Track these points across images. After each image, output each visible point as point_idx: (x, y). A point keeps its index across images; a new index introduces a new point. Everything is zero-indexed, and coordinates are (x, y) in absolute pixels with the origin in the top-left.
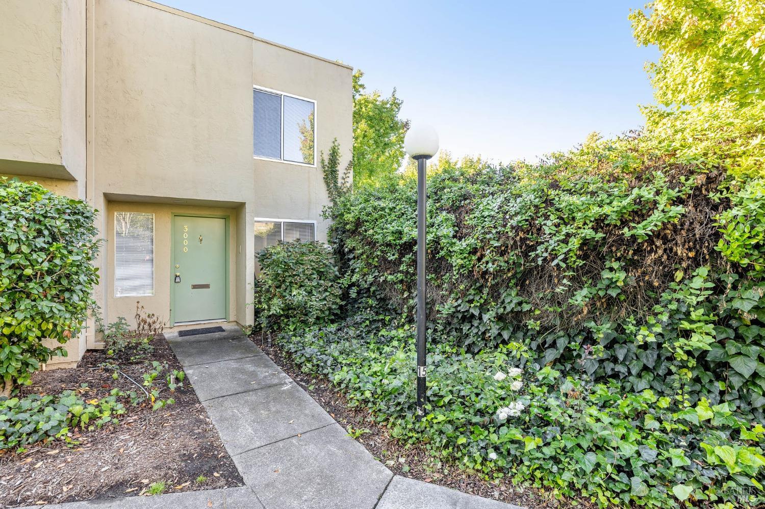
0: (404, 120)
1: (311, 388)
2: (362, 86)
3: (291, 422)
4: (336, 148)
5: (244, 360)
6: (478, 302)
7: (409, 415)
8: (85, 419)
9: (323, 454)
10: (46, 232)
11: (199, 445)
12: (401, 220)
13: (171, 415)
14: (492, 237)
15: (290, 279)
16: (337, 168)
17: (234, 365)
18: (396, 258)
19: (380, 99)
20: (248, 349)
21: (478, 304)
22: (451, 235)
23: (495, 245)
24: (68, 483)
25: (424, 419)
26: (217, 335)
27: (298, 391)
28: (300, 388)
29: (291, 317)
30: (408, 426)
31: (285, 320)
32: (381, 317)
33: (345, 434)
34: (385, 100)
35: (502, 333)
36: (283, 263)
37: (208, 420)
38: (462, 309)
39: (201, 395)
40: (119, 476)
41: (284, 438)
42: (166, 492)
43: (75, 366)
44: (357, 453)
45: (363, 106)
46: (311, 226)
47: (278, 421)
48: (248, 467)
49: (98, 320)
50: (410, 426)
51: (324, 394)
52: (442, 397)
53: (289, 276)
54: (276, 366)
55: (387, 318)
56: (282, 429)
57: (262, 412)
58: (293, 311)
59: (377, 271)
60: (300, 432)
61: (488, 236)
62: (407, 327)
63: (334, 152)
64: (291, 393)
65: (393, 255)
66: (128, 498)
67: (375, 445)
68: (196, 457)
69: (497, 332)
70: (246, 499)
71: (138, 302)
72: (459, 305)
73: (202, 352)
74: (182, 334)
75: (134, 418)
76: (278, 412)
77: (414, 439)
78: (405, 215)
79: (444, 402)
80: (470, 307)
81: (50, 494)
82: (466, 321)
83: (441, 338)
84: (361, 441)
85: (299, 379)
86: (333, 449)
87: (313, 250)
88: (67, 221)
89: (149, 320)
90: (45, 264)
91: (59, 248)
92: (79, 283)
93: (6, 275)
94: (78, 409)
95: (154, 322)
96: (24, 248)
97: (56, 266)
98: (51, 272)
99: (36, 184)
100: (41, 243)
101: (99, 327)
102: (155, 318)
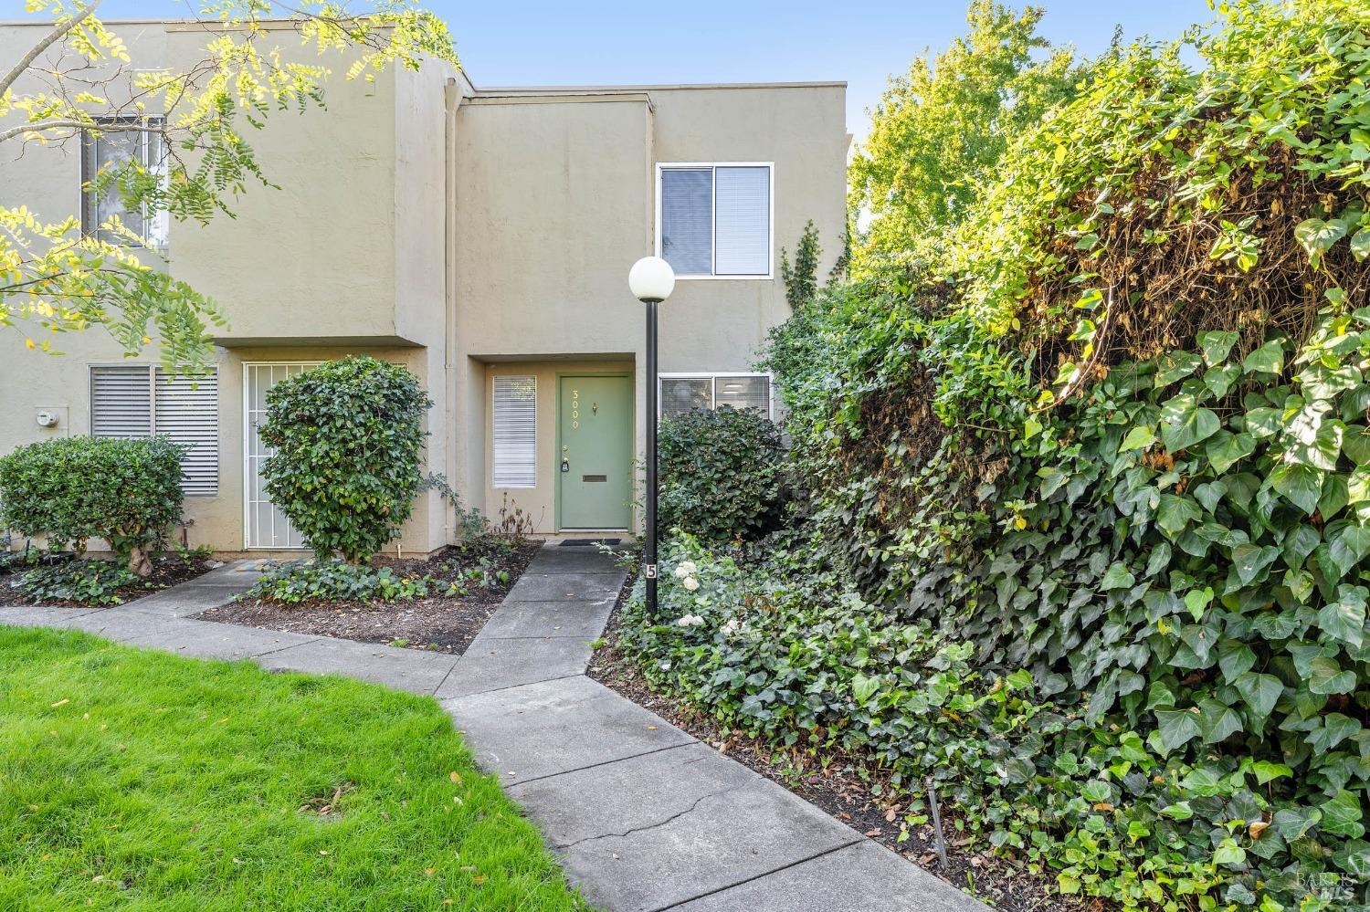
2: (1038, 42)
3: (557, 628)
4: (812, 238)
8: (390, 591)
9: (547, 652)
10: (366, 408)
11: (457, 627)
13: (462, 605)
16: (812, 275)
17: (576, 578)
20: (614, 565)
27: (604, 608)
28: (612, 606)
37: (489, 615)
40: (383, 631)
41: (533, 637)
42: (405, 648)
43: (426, 558)
44: (577, 657)
46: (765, 381)
47: (548, 625)
48: (476, 647)
49: (459, 512)
56: (541, 631)
60: (554, 636)
63: (806, 248)
64: (593, 609)
66: (378, 646)
68: (446, 633)
71: (507, 494)
73: (560, 564)
74: (566, 543)
75: (430, 600)
76: (557, 620)
81: (338, 632)
88: (385, 396)
89: (516, 518)
90: (365, 438)
91: (376, 423)
92: (397, 459)
93: (336, 448)
94: (385, 582)
95: (522, 521)
96: (349, 424)
97: (375, 441)
98: (371, 446)
99: (370, 359)
100: (360, 418)
101: (461, 521)
102: (524, 516)
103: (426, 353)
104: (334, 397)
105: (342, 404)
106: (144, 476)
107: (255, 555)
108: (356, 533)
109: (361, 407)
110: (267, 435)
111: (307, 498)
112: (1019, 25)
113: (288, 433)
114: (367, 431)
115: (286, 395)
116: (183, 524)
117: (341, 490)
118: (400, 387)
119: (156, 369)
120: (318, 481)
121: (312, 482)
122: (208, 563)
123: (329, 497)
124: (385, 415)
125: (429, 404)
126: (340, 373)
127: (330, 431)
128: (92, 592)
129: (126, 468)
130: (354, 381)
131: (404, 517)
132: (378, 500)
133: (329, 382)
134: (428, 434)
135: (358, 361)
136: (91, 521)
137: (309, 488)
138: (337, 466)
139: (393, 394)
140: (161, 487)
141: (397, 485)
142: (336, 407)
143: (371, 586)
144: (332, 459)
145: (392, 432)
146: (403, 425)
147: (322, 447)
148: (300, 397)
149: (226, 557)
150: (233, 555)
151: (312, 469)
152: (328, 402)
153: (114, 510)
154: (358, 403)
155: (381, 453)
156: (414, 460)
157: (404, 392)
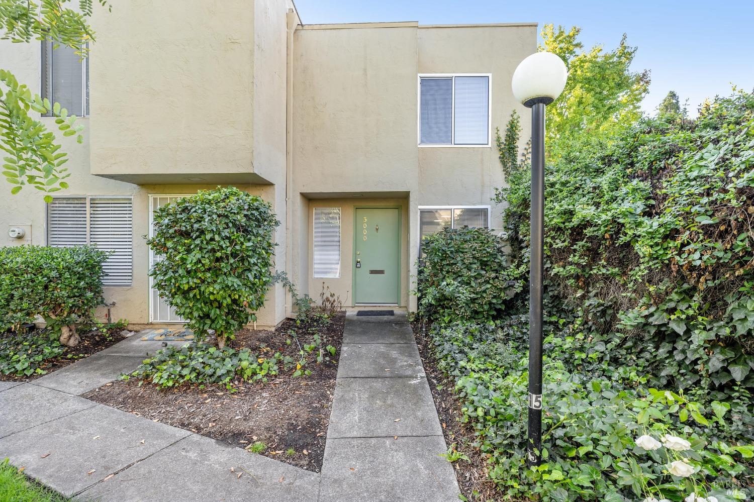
0: (641, 72)
1: (439, 388)
2: (578, 45)
3: (397, 420)
4: (516, 121)
5: (394, 346)
6: (683, 313)
7: (518, 455)
8: (248, 373)
9: (406, 468)
10: (230, 225)
11: (308, 419)
12: (575, 196)
13: (307, 385)
14: (703, 210)
15: (447, 268)
16: (516, 145)
17: (382, 349)
18: (566, 246)
19: (601, 54)
20: (403, 335)
21: (684, 317)
22: (639, 211)
23: (702, 223)
24: (214, 421)
25: (534, 469)
26: (385, 318)
27: (423, 388)
28: (427, 386)
29: (447, 308)
30: (513, 470)
31: (441, 311)
32: (554, 319)
33: (444, 452)
34: (610, 53)
35: (731, 368)
36: (441, 251)
37: (331, 396)
38: (655, 320)
39: (340, 372)
40: (244, 427)
41: (380, 435)
42: (263, 454)
43: (273, 329)
44: (444, 480)
45: (578, 69)
46: (484, 212)
47: (386, 415)
48: (333, 454)
49: (294, 295)
50: (514, 471)
51: (448, 398)
52: (578, 445)
53: (447, 265)
54: (419, 357)
55: (561, 321)
56: (385, 425)
57: (378, 402)
58: (448, 302)
59: (549, 262)
60: (399, 434)
61: (694, 209)
62: (580, 336)
63: (512, 128)
64: (415, 389)
65: (564, 241)
66: (238, 448)
67: (470, 479)
68: (300, 429)
69: (719, 365)
70: (310, 487)
71: (324, 283)
72: (652, 315)
73: (364, 333)
74: (360, 313)
75: (280, 380)
76: (392, 406)
77: (516, 491)
78: (581, 190)
79: (578, 452)
80: (670, 319)
81: (201, 425)
82: (667, 340)
83: (626, 359)
84: (458, 467)
85: (433, 376)
86: (421, 466)
87: (478, 237)
88: (246, 216)
89: (331, 299)
90: (229, 249)
91: (238, 236)
92: (255, 264)
93: (206, 256)
94: (245, 364)
95: (334, 301)
96: (217, 238)
97: (237, 250)
98: (234, 255)
99: (235, 189)
100: (226, 233)
101: (295, 301)
102: (335, 297)
103: (274, 189)
104: (205, 216)
105: (211, 222)
106: (67, 275)
107: (157, 326)
108: (223, 320)
109: (227, 224)
110: (154, 246)
111: (185, 293)
112: (569, 36)
113: (169, 244)
114: (231, 243)
115: (168, 214)
116: (106, 305)
117: (211, 289)
118: (257, 209)
119: (91, 199)
120: (193, 282)
121: (188, 283)
122: (123, 333)
123: (202, 293)
124: (246, 231)
125: (277, 223)
126: (211, 197)
127: (202, 242)
128: (19, 367)
129: (51, 269)
130: (222, 204)
131: (259, 305)
132: (240, 296)
133: (202, 204)
134: (276, 245)
135: (225, 190)
136: (21, 310)
137: (186, 287)
138: (209, 269)
139: (252, 214)
140: (82, 283)
141: (254, 284)
142: (206, 224)
143: (233, 370)
144: (203, 265)
145: (251, 244)
146: (259, 239)
147: (195, 255)
148: (179, 216)
149: (136, 328)
150: (142, 326)
151: (189, 272)
152: (200, 220)
153: (42, 302)
154: (224, 220)
155: (243, 260)
156: (266, 264)
157: (260, 213)
